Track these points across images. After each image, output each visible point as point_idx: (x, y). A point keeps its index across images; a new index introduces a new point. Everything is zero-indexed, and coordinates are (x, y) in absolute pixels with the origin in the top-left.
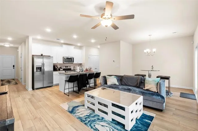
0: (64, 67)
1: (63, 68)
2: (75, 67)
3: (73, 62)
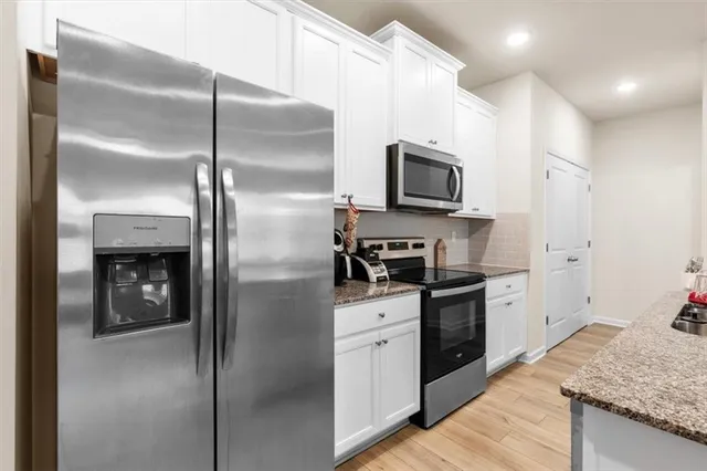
0: (384, 244)
2: (444, 248)
3: (457, 205)
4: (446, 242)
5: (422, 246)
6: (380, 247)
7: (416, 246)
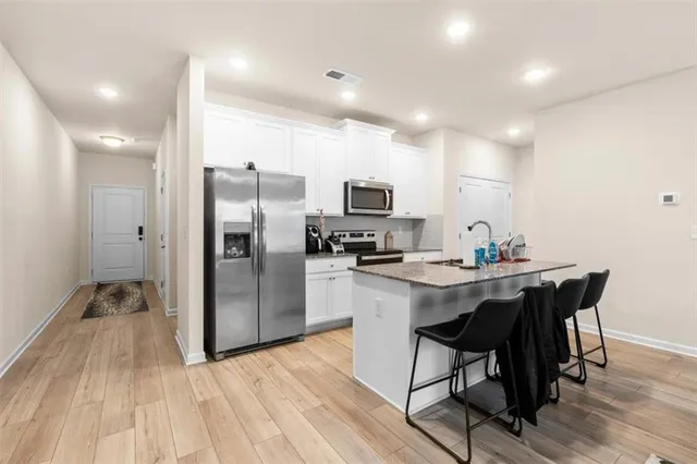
0: (348, 234)
1: (342, 240)
2: (392, 237)
3: (389, 212)
4: (393, 233)
5: (373, 235)
6: (344, 236)
7: (369, 235)
